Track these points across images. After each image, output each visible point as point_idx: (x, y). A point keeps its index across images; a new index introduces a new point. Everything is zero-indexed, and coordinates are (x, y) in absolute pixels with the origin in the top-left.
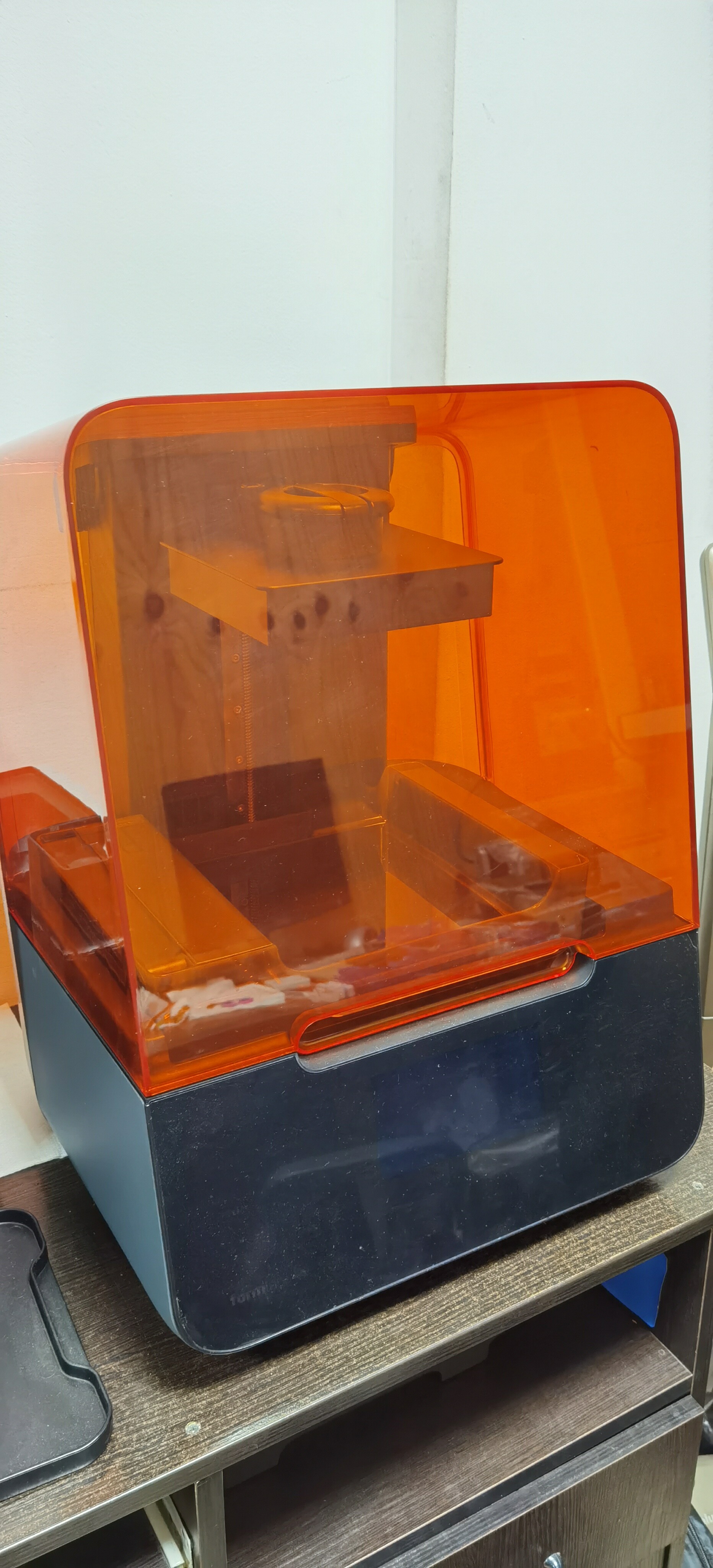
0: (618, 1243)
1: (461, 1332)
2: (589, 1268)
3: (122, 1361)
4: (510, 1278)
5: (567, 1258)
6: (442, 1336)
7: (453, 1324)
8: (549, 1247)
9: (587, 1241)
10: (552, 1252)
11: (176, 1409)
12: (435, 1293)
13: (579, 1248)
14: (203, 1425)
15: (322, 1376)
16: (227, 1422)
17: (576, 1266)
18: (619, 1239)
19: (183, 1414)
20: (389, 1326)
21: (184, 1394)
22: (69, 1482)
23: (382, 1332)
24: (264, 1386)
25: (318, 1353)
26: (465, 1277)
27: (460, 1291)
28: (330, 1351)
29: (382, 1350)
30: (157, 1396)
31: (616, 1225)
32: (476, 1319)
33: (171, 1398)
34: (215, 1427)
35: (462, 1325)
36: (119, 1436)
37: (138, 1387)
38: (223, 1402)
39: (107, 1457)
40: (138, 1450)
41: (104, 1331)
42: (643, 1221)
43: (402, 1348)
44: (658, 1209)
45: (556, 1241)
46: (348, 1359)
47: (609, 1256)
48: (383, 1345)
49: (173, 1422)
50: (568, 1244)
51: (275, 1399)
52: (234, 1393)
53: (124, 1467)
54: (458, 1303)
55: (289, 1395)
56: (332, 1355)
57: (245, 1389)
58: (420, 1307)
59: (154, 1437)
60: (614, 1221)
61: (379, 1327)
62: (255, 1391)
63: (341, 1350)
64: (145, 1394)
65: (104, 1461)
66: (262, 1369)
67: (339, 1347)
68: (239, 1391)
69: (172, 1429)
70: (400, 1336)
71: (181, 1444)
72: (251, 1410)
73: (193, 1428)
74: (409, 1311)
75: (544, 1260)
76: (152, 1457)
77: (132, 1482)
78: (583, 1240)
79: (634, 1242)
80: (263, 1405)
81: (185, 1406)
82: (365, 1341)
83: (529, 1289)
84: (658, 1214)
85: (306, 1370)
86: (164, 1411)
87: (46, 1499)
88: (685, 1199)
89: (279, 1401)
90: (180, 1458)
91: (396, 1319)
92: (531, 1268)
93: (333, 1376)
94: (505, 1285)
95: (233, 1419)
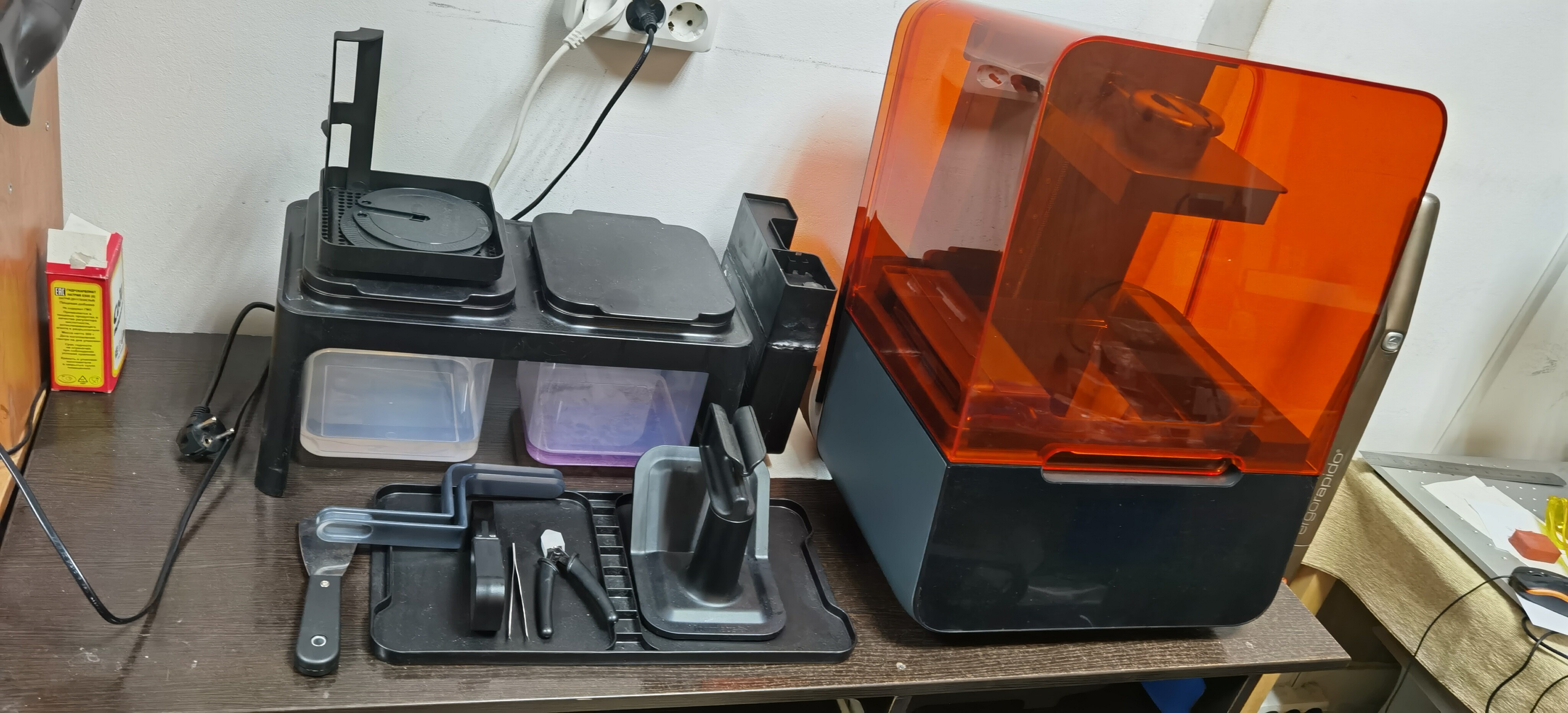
0: (1186, 660)
1: (1072, 673)
2: (1163, 667)
3: (858, 615)
4: (1109, 655)
5: (1150, 656)
6: (1061, 671)
7: (1068, 668)
8: (1139, 646)
9: (1165, 651)
10: (1140, 650)
11: (891, 653)
12: (1059, 646)
13: (1160, 654)
14: (907, 666)
15: (982, 667)
16: (922, 670)
17: (1155, 663)
18: (1187, 658)
19: (895, 657)
20: (1027, 654)
21: (896, 646)
22: (827, 668)
23: (1022, 656)
24: (945, 659)
25: (980, 653)
26: (1080, 644)
27: (1075, 651)
28: (988, 655)
29: (1021, 666)
30: (879, 642)
31: (1188, 649)
32: (1084, 670)
33: (888, 646)
34: (914, 670)
35: (1074, 670)
36: (857, 655)
37: (868, 633)
38: (920, 659)
39: (849, 663)
40: (867, 666)
41: (846, 595)
42: (1206, 653)
43: (1034, 669)
44: (1218, 649)
45: (1144, 644)
46: (999, 663)
47: (1179, 665)
48: (1022, 663)
49: (889, 659)
50: (1152, 649)
51: (952, 669)
52: (927, 656)
53: (859, 672)
54: (1074, 657)
55: (961, 670)
56: (989, 657)
57: (933, 656)
58: (1049, 650)
59: (877, 663)
60: (1186, 646)
61: (1020, 652)
62: (940, 660)
63: (995, 656)
64: (872, 638)
65: (847, 664)
66: (945, 650)
67: (994, 655)
68: (929, 656)
69: (888, 662)
70: (1033, 662)
71: (892, 672)
72: (937, 669)
73: (900, 666)
74: (1041, 651)
75: (1134, 652)
76: (876, 672)
77: (864, 681)
78: (1162, 650)
79: (1197, 663)
80: (944, 669)
81: (897, 653)
82: (1011, 657)
83: (1122, 665)
84: (1218, 653)
85: (972, 660)
86: (883, 651)
87: (813, 672)
88: (1238, 650)
89: (954, 670)
90: (892, 679)
91: (1033, 652)
92: (1125, 654)
93: (988, 669)
94: (1105, 657)
95: (925, 670)
